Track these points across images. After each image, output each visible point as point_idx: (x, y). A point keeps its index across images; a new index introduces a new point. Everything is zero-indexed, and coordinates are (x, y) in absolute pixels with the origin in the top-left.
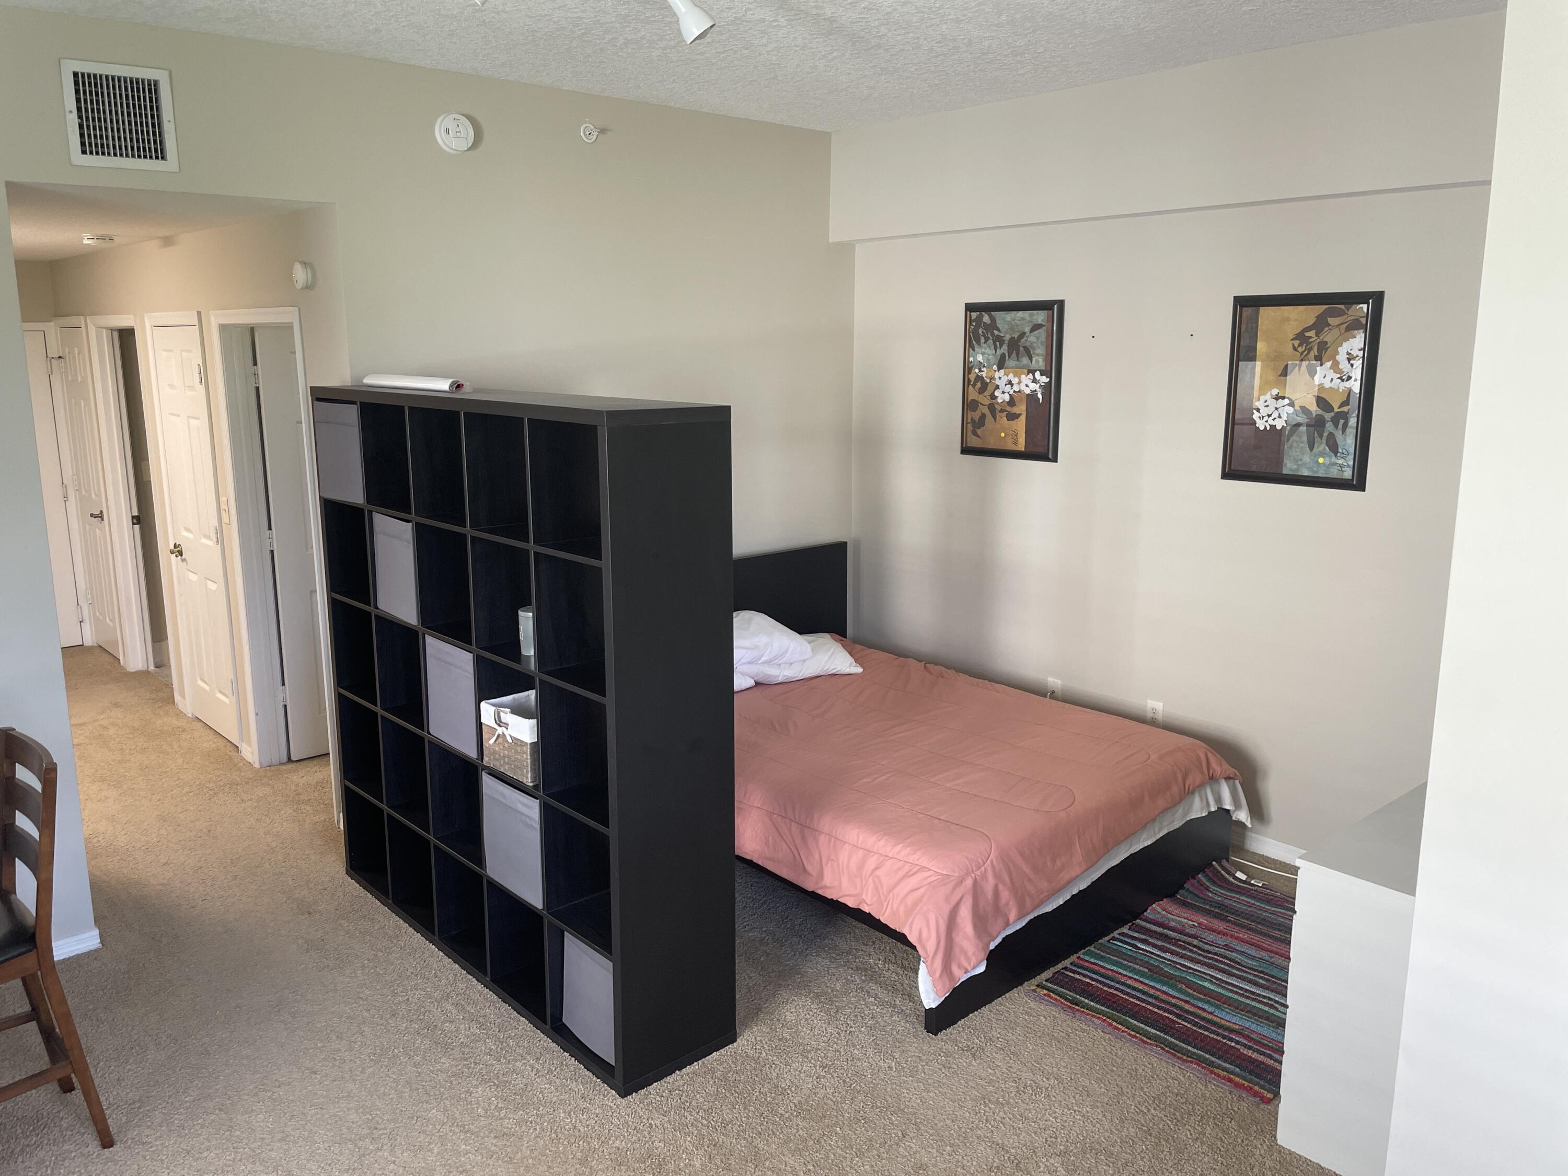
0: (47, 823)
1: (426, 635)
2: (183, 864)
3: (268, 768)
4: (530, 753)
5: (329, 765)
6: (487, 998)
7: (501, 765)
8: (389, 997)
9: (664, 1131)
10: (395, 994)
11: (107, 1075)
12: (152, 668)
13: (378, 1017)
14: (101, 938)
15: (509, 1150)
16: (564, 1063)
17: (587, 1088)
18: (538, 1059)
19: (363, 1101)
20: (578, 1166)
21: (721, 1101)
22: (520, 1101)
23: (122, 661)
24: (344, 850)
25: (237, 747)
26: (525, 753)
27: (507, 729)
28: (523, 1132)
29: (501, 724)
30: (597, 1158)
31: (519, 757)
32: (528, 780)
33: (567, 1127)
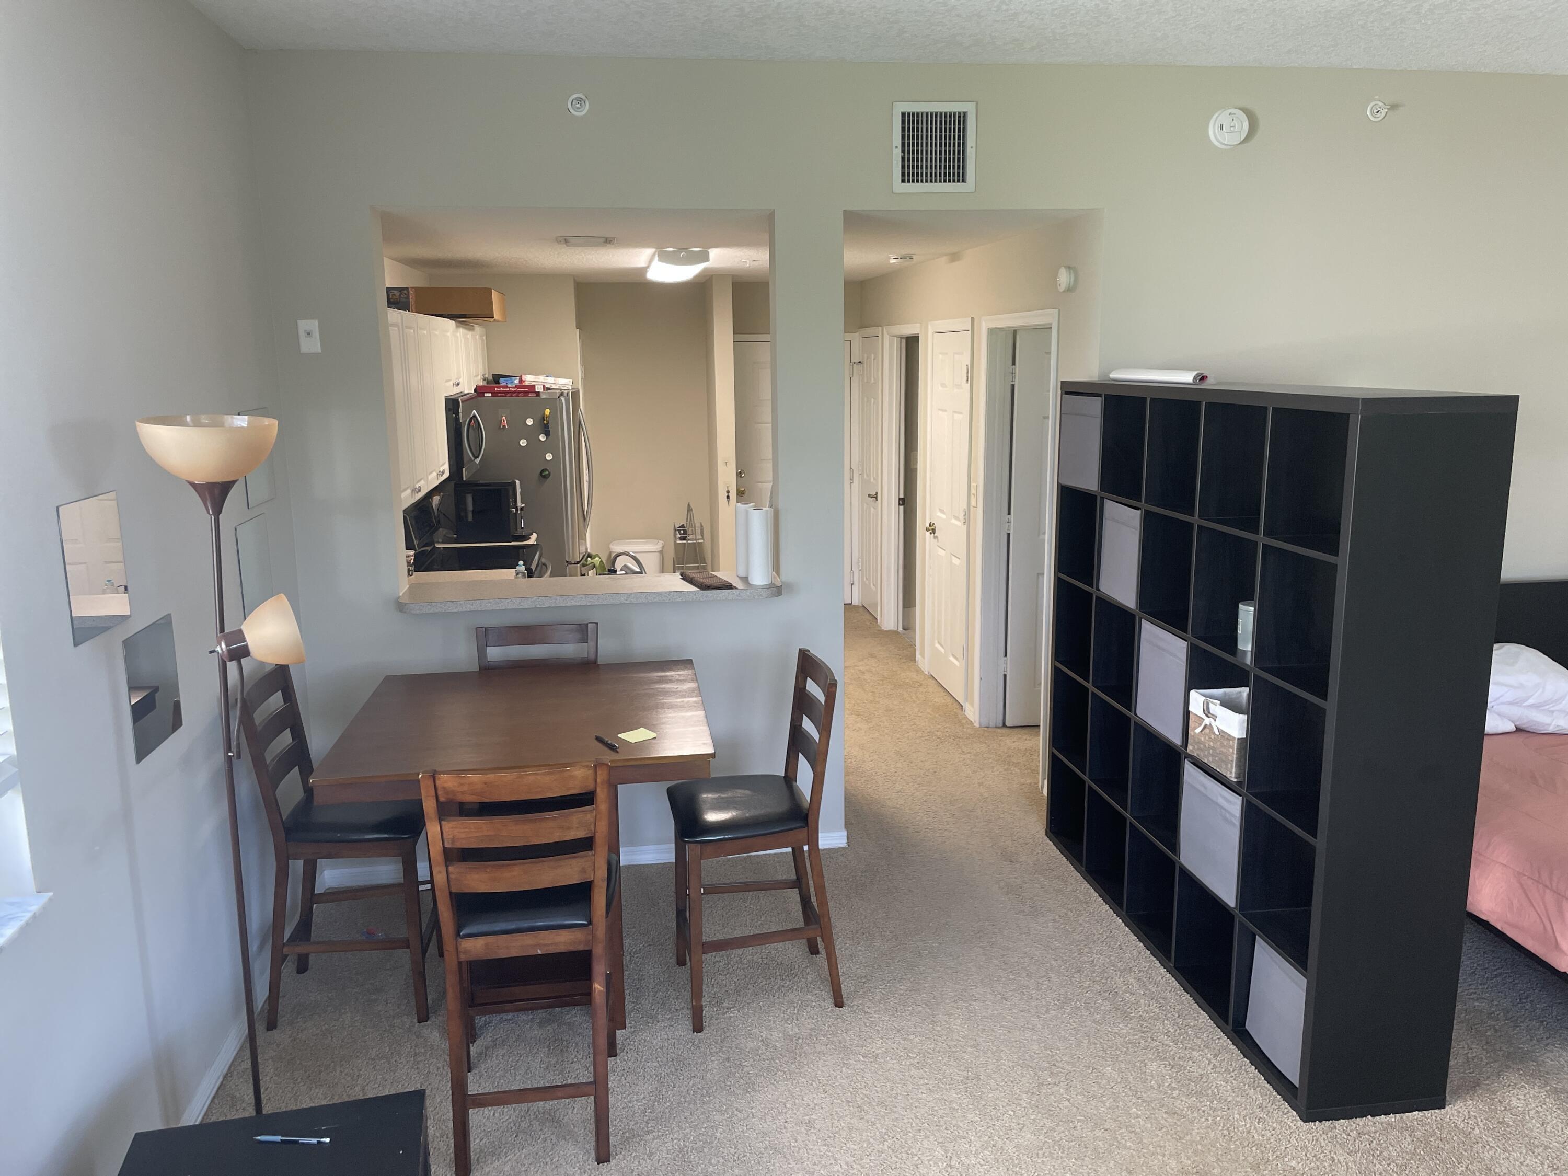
0: (825, 728)
1: (1143, 620)
2: (912, 795)
3: (986, 729)
4: (1237, 749)
5: (1039, 735)
6: (1169, 983)
7: (1205, 755)
8: (1076, 954)
9: (1348, 1169)
10: (1081, 954)
11: (843, 949)
12: (900, 629)
13: (1064, 969)
14: (848, 839)
15: (1178, 1128)
16: (1243, 1068)
17: (1266, 1099)
18: (1216, 1056)
19: (1045, 1037)
20: (1249, 1169)
21: (1417, 1162)
22: (1194, 1088)
23: (879, 621)
24: (1045, 814)
25: (962, 706)
26: (1232, 747)
27: (1215, 720)
28: (1195, 1118)
29: (1209, 715)
30: (1270, 1169)
31: (1224, 750)
32: (1232, 775)
33: (1240, 1129)
